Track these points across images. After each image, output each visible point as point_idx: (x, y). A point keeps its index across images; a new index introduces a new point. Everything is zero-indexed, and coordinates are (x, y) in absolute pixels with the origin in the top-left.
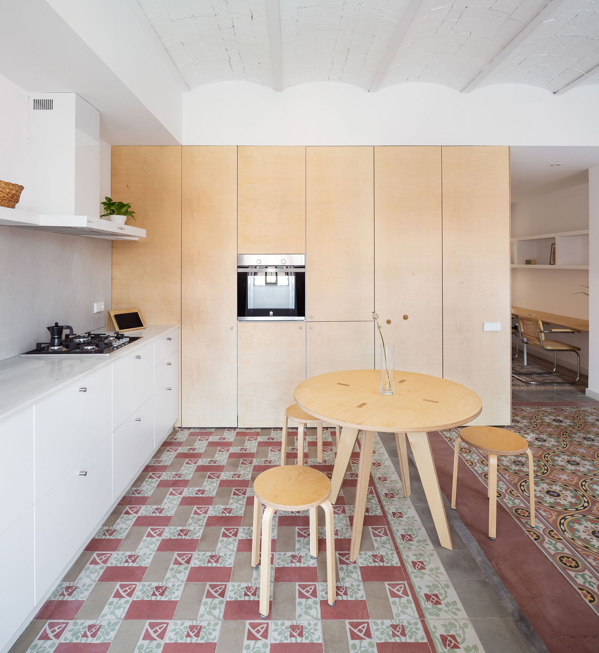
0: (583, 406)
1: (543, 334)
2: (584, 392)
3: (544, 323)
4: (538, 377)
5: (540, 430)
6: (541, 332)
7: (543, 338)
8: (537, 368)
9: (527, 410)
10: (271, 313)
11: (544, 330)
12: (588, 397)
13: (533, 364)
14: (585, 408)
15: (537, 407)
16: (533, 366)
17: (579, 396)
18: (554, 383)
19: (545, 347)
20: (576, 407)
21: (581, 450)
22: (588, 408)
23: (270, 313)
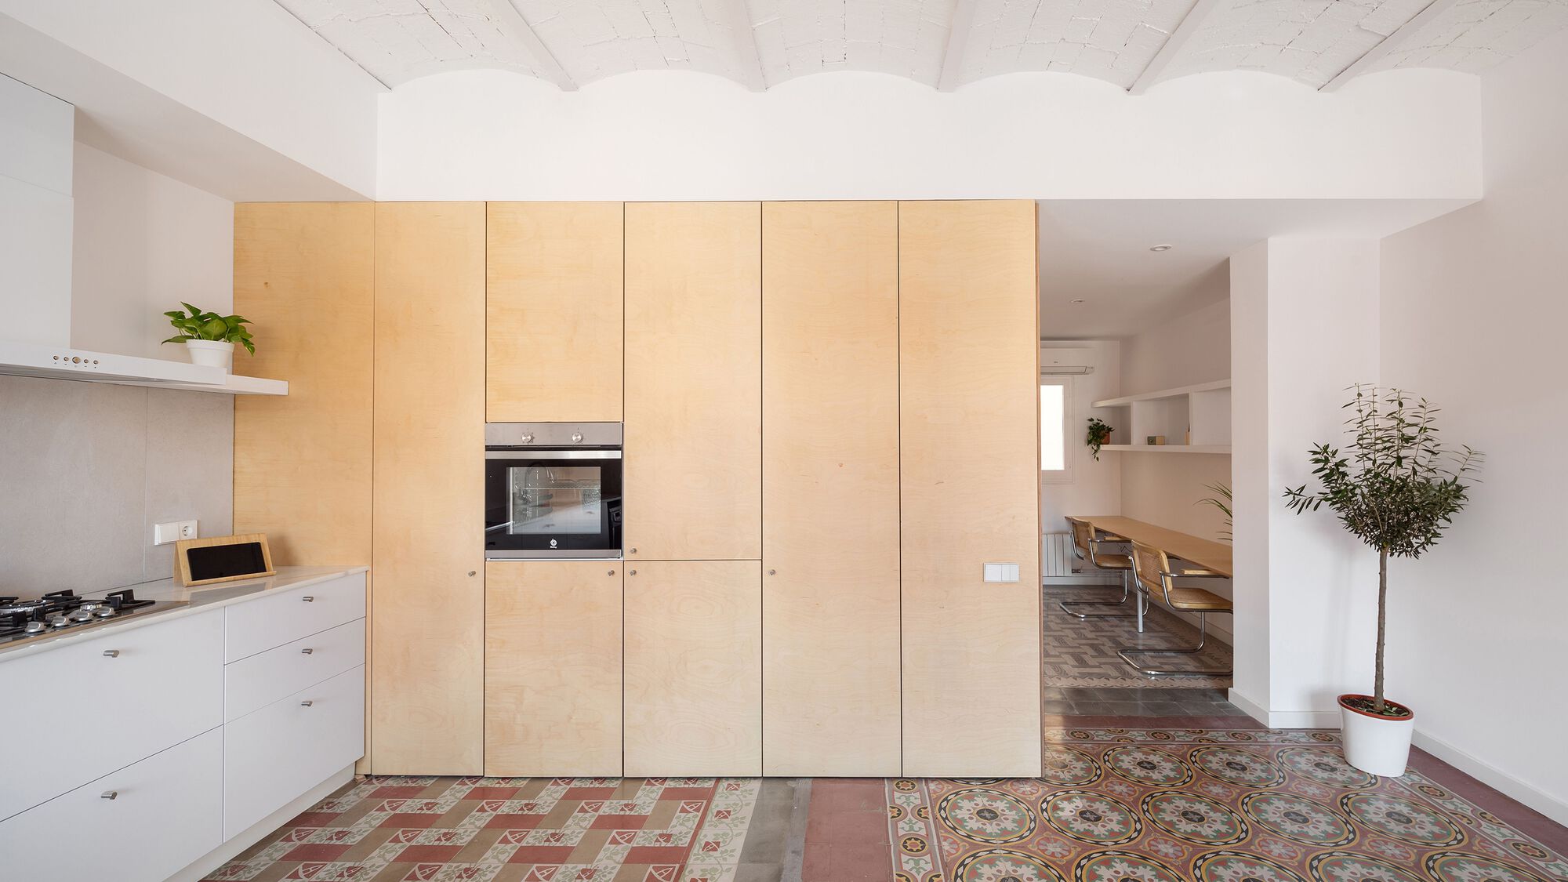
0: (1213, 728)
1: (1169, 579)
2: (1224, 693)
3: (1170, 557)
4: (1155, 657)
5: (1099, 791)
6: (1165, 574)
7: (1170, 587)
8: (1161, 637)
9: (1097, 736)
10: (554, 542)
11: (1171, 572)
12: (1232, 706)
13: (1158, 628)
14: (1215, 733)
15: (1119, 729)
16: (1156, 634)
17: (1214, 703)
18: (1180, 672)
19: (1175, 604)
20: (1198, 731)
21: (1166, 849)
22: (1221, 734)
23: (552, 542)
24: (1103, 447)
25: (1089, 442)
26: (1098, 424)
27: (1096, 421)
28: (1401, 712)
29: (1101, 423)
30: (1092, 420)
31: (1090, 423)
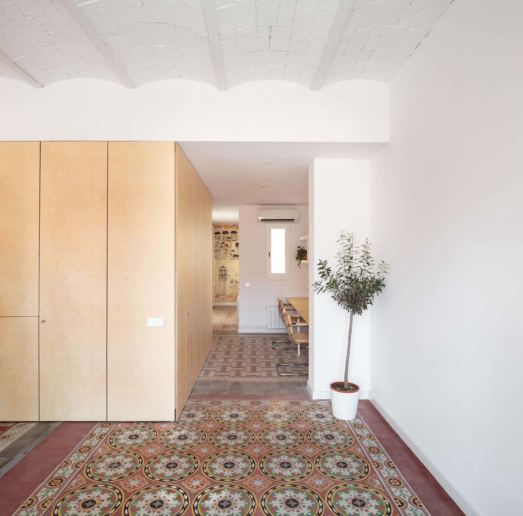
1: (291, 328)
7: (292, 332)
24: (302, 261)
25: (297, 258)
26: (303, 249)
27: (301, 248)
28: (355, 388)
29: (304, 249)
30: (299, 247)
31: (298, 249)
